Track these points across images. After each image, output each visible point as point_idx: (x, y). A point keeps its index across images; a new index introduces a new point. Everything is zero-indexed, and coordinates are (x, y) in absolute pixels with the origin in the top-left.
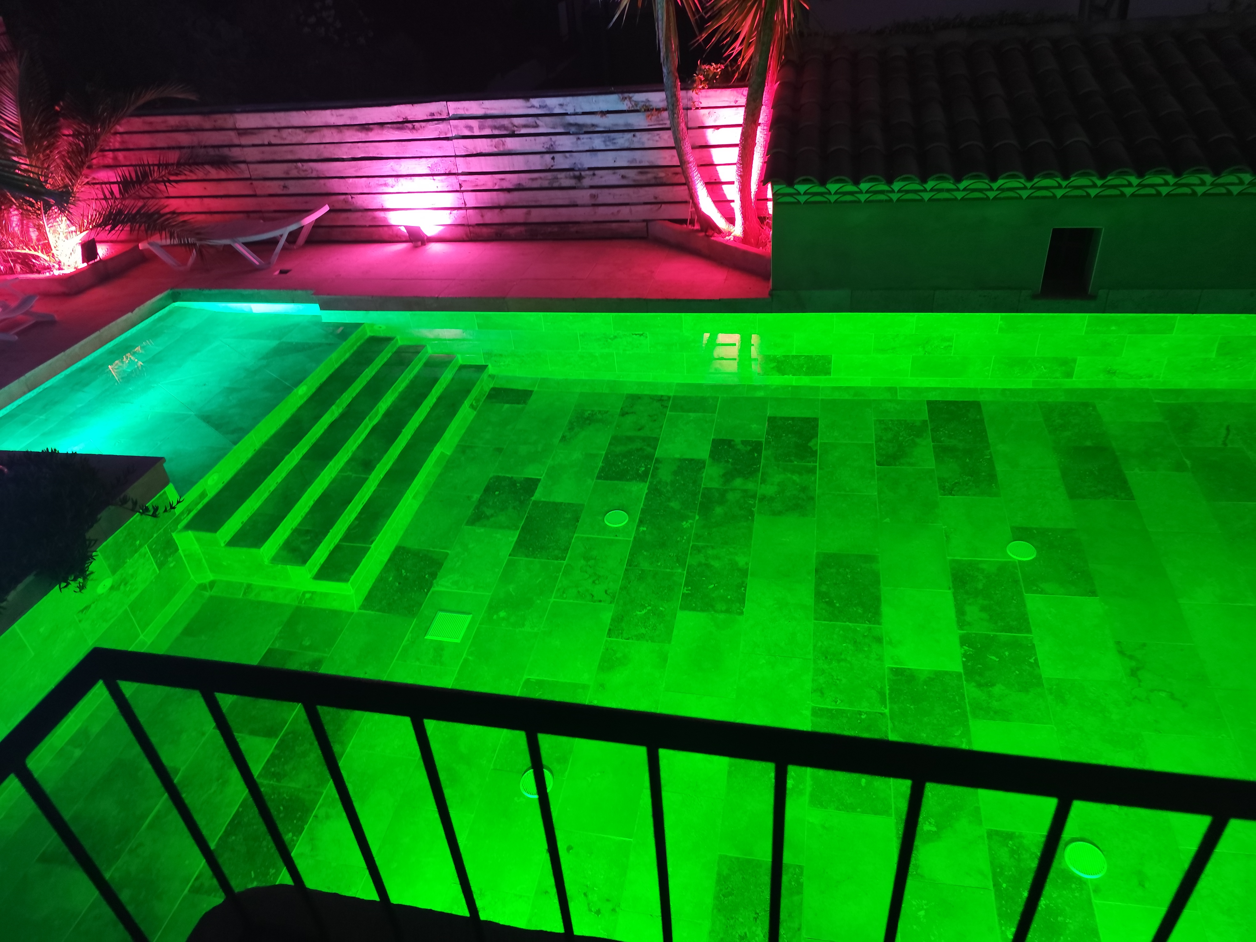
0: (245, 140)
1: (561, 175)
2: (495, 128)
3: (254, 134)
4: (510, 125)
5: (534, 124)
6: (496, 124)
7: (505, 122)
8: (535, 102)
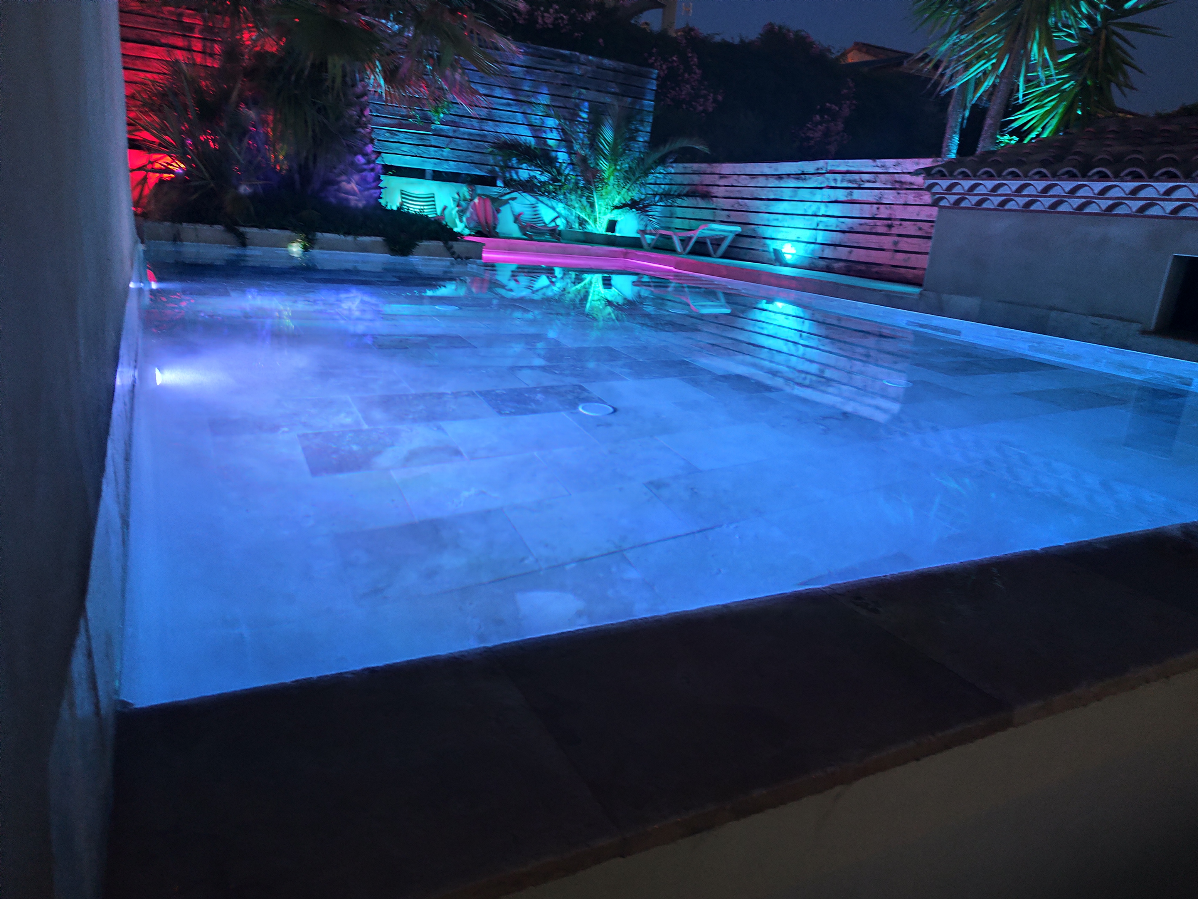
0: (722, 182)
1: (879, 223)
2: (850, 181)
3: (726, 177)
4: (858, 180)
5: (874, 180)
6: (851, 178)
7: (856, 177)
8: (879, 162)
